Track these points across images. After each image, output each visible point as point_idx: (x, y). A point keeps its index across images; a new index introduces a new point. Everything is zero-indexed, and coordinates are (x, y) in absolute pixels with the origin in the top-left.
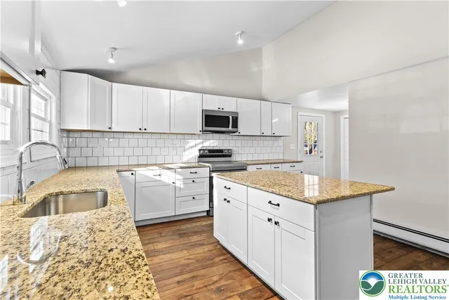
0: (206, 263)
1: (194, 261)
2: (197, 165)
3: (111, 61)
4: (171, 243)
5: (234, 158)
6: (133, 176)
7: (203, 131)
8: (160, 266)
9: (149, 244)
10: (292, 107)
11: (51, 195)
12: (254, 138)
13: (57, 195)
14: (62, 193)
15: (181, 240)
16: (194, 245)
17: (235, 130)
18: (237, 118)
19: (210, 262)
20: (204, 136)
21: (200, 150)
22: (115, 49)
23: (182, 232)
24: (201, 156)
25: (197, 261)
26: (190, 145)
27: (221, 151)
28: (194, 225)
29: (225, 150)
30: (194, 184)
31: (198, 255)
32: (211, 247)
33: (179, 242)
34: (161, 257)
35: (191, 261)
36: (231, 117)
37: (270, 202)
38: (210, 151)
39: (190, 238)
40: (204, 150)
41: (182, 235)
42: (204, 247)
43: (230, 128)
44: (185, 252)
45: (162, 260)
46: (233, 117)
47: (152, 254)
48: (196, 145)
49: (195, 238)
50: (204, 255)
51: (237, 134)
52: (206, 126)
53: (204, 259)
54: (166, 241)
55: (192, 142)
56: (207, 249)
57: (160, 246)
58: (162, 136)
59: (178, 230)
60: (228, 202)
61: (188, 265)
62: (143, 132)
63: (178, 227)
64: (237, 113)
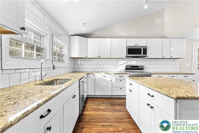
0: (119, 120)
1: (113, 118)
2: (124, 73)
3: (84, 29)
4: (107, 107)
5: (145, 70)
6: (94, 76)
7: (127, 57)
8: (98, 116)
9: (97, 105)
10: (187, 40)
11: (55, 80)
12: (158, 60)
13: (57, 80)
14: (59, 79)
15: (111, 107)
16: (116, 111)
17: (144, 55)
18: (146, 49)
19: (121, 120)
20: (128, 59)
21: (126, 66)
22: (85, 23)
23: (113, 103)
24: (126, 69)
25: (115, 118)
26: (121, 63)
27: (138, 67)
28: (120, 101)
29: (140, 66)
30: (121, 82)
31: (116, 116)
32: (124, 113)
33: (110, 107)
34: (100, 112)
35: (112, 117)
36: (142, 49)
37: (149, 94)
38: (131, 66)
39: (116, 107)
40: (128, 66)
41: (113, 105)
42: (121, 112)
43: (142, 54)
44: (111, 113)
45: (100, 114)
46: (143, 49)
47: (97, 110)
48: (124, 63)
49: (118, 107)
50: (120, 116)
51: (147, 57)
52: (128, 54)
53: (119, 118)
54: (105, 106)
55: (122, 62)
56: (121, 114)
57: (102, 107)
58: (108, 60)
59: (112, 102)
60: (131, 91)
61: (110, 119)
62: (99, 58)
63: (112, 101)
64: (146, 46)
